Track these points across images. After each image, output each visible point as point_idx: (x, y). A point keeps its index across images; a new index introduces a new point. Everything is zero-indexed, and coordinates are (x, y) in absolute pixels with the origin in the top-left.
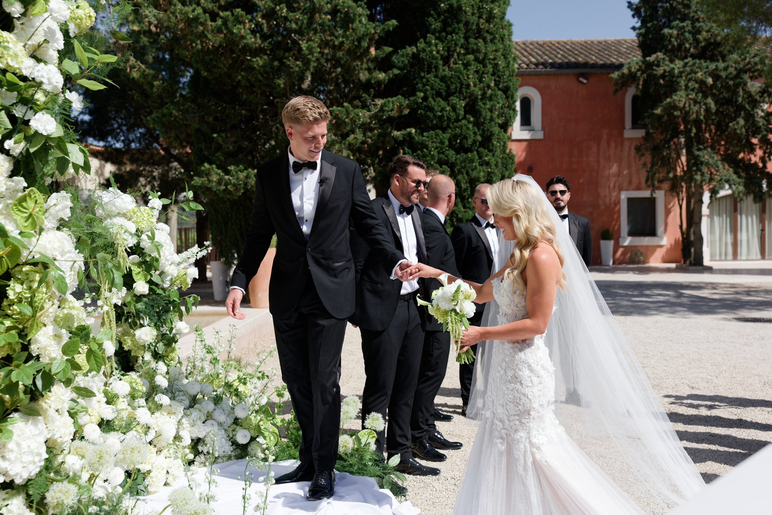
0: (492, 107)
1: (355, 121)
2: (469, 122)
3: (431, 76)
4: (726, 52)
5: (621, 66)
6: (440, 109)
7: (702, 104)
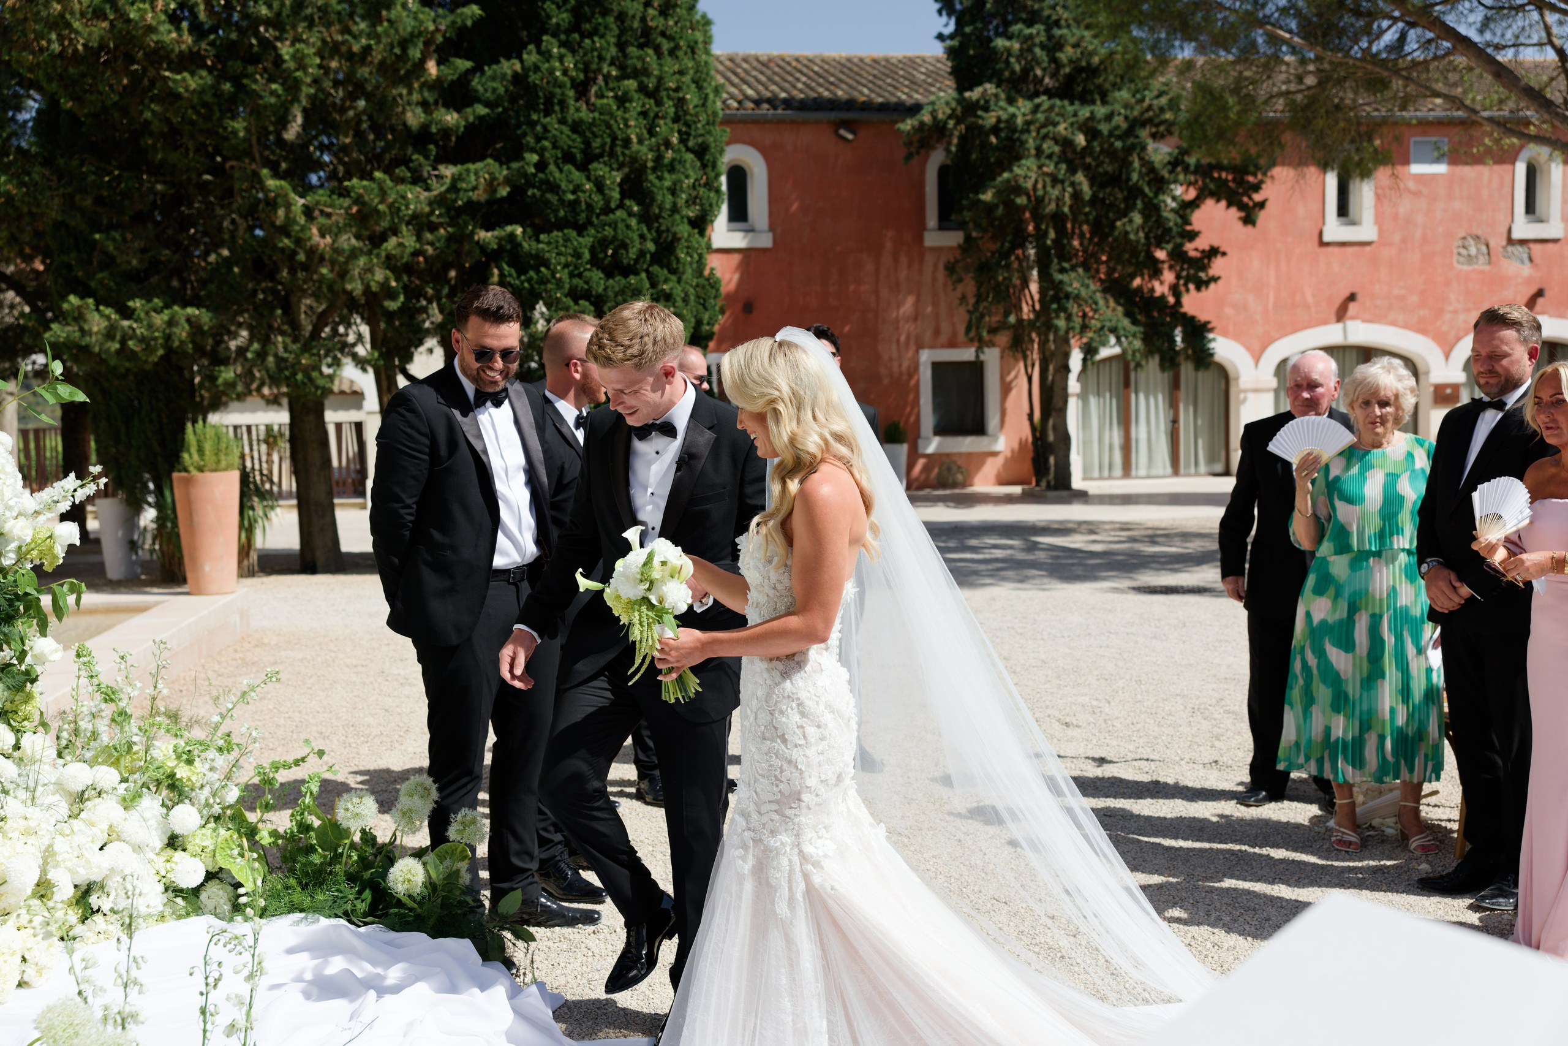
0: (675, 184)
1: (399, 209)
2: (631, 214)
3: (551, 121)
4: (1107, 86)
5: (916, 109)
6: (571, 187)
7: (1067, 183)
